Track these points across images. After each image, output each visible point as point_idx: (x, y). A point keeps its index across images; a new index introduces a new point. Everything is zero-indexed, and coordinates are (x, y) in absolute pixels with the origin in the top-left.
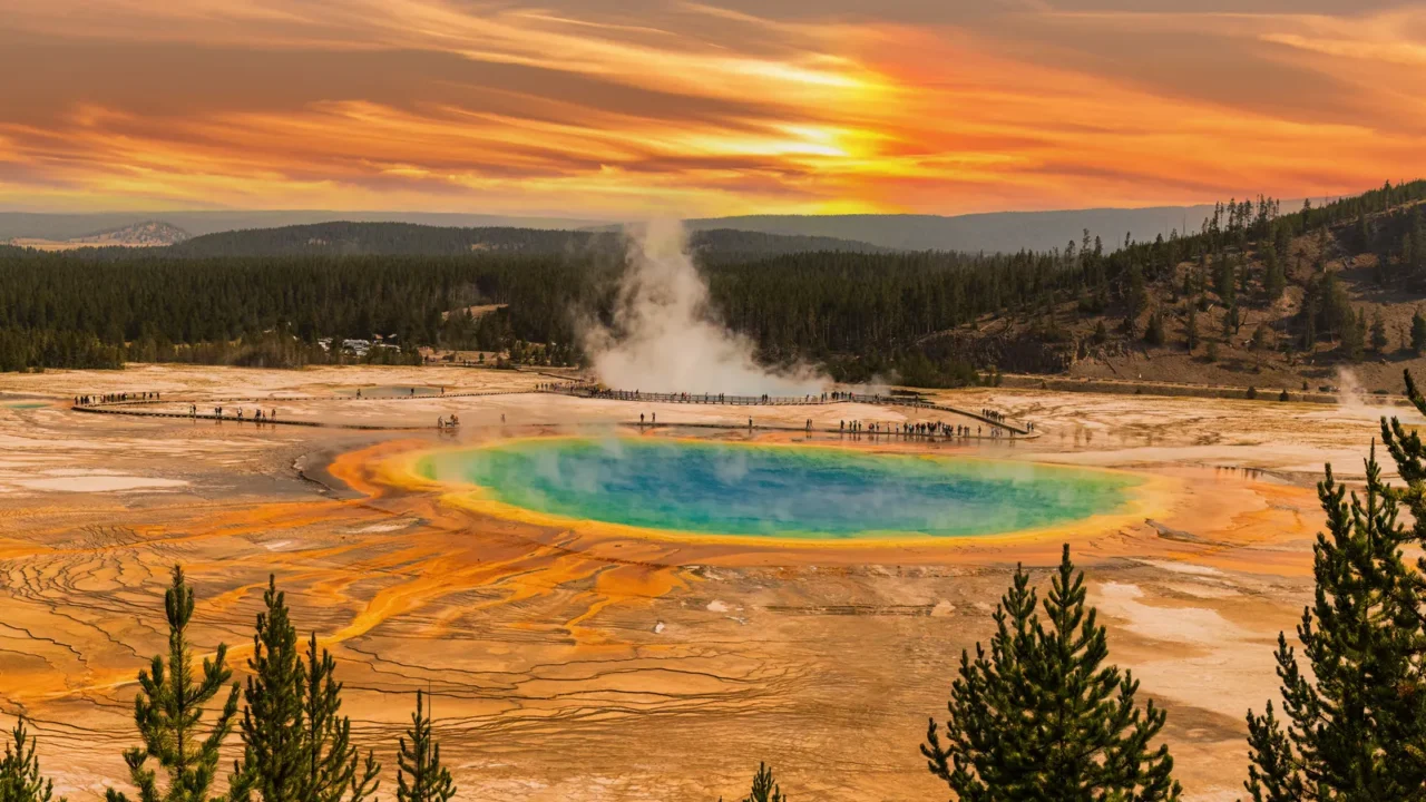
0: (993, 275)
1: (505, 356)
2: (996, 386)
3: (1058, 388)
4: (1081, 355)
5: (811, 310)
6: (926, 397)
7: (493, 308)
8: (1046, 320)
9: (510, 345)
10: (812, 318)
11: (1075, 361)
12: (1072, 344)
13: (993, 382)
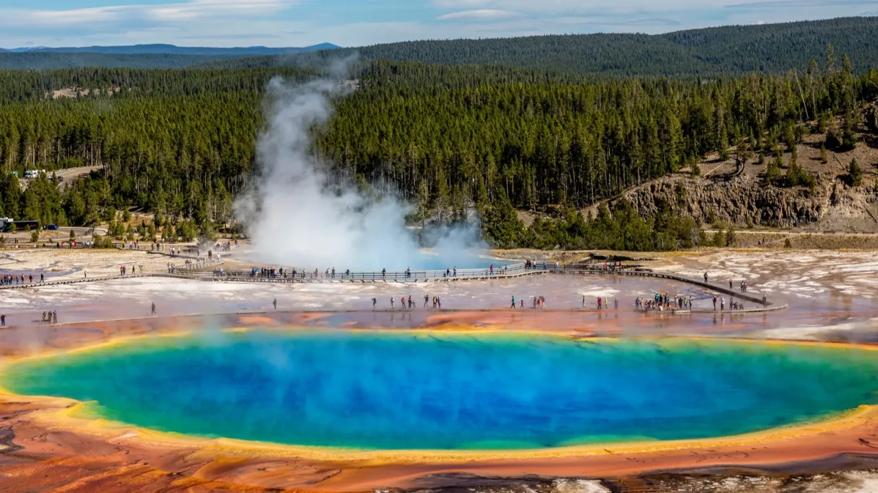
0: (716, 106)
1: (102, 230)
2: (727, 245)
3: (806, 244)
4: (834, 200)
5: (491, 158)
6: (642, 263)
7: (86, 170)
8: (786, 159)
9: (107, 218)
10: (492, 169)
11: (824, 210)
12: (819, 189)
13: (724, 240)
